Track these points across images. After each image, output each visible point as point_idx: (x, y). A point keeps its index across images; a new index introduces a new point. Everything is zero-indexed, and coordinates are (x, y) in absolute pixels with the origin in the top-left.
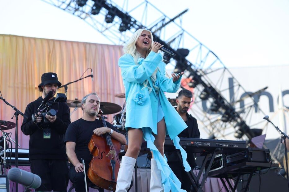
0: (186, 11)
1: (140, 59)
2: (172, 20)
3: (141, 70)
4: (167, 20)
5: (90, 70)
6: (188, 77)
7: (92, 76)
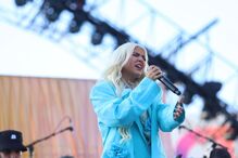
0: (214, 23)
1: (126, 91)
2: (194, 38)
3: (126, 106)
4: (186, 38)
5: (67, 120)
6: (223, 125)
7: (71, 129)
